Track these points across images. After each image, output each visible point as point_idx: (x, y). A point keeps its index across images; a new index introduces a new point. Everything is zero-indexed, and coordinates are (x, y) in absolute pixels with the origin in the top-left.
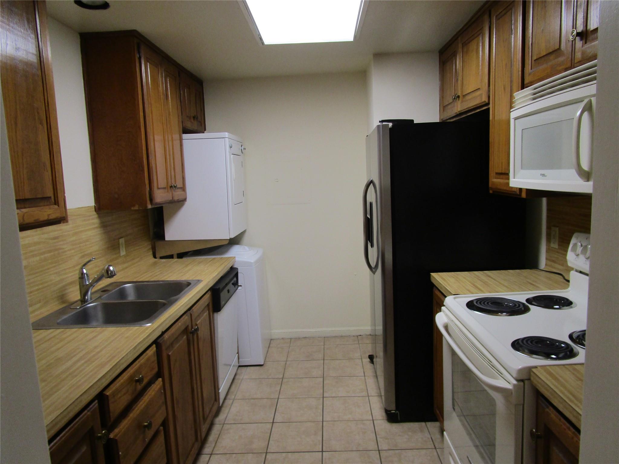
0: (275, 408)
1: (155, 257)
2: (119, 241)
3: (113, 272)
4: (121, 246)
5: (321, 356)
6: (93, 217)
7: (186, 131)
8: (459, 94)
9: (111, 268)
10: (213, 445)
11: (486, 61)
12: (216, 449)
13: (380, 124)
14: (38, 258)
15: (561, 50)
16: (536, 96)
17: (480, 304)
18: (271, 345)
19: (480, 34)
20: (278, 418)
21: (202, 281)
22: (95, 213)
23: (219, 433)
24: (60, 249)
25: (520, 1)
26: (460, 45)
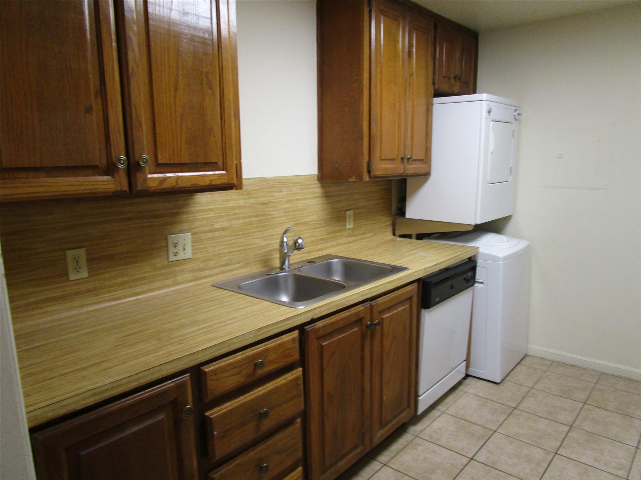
0: (485, 441)
1: (394, 235)
2: (345, 213)
3: (301, 245)
4: (347, 220)
5: (583, 396)
6: (315, 186)
7: (438, 94)
9: (300, 241)
10: (393, 455)
12: (392, 461)
14: (242, 221)
18: (523, 363)
20: (481, 457)
21: (409, 270)
22: (317, 182)
23: (405, 444)
24: (268, 215)
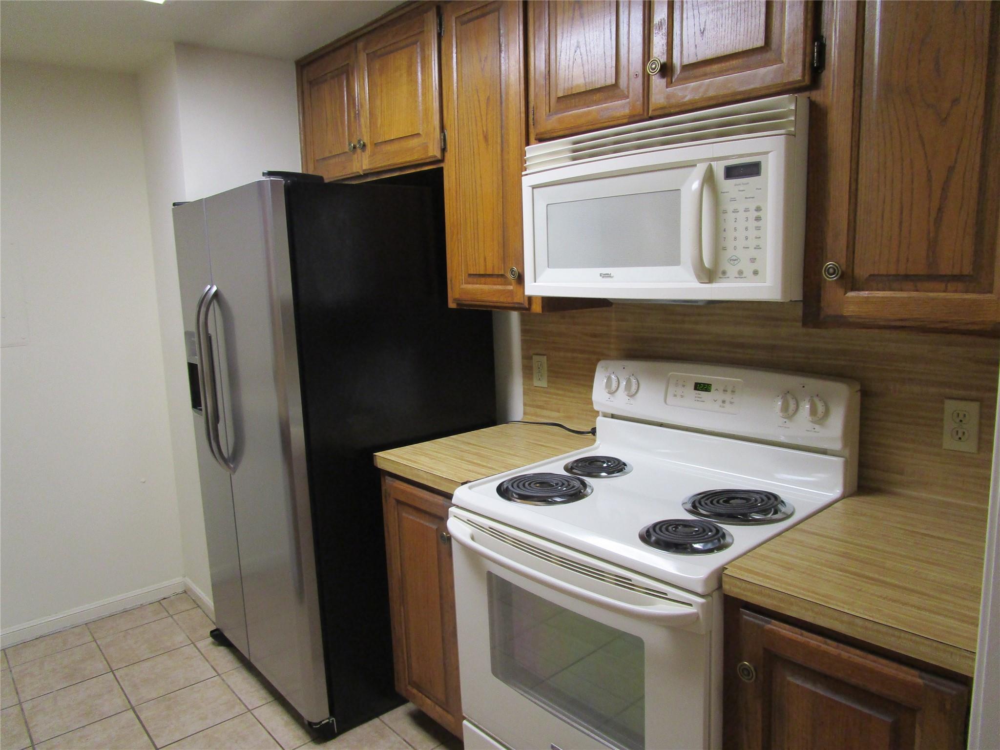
5: (100, 666)
8: (366, 139)
11: (434, 88)
13: (264, 178)
15: (620, 88)
16: (577, 155)
17: (518, 489)
19: (415, 43)
25: (519, 1)
26: (363, 57)
